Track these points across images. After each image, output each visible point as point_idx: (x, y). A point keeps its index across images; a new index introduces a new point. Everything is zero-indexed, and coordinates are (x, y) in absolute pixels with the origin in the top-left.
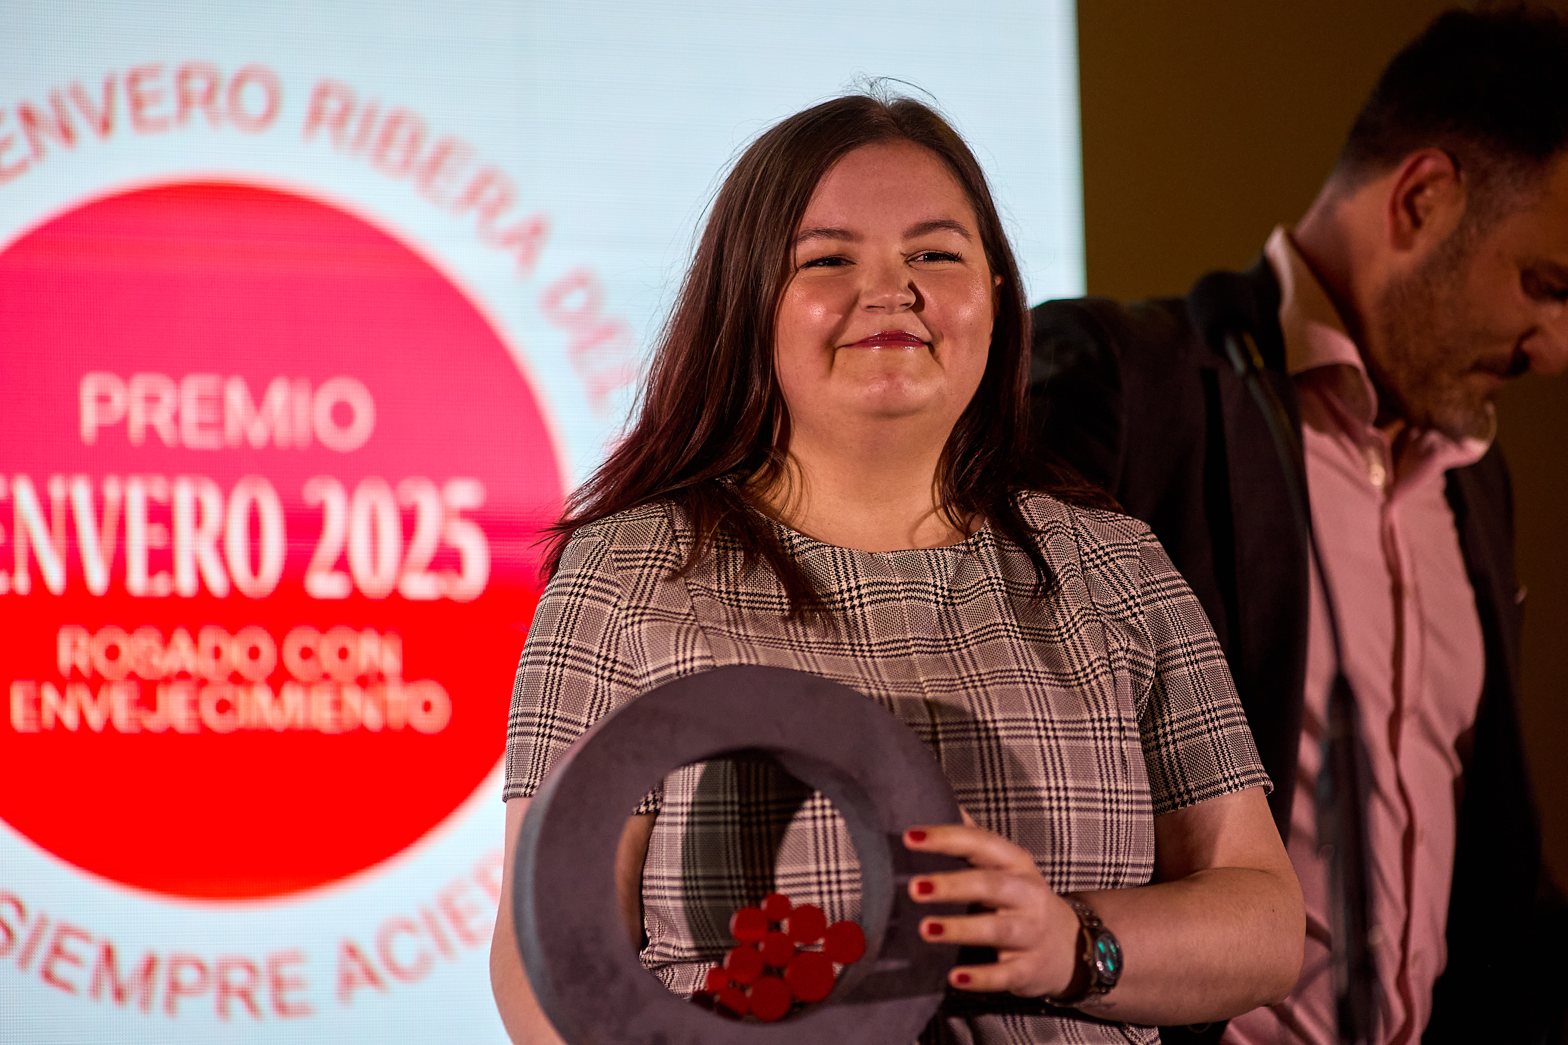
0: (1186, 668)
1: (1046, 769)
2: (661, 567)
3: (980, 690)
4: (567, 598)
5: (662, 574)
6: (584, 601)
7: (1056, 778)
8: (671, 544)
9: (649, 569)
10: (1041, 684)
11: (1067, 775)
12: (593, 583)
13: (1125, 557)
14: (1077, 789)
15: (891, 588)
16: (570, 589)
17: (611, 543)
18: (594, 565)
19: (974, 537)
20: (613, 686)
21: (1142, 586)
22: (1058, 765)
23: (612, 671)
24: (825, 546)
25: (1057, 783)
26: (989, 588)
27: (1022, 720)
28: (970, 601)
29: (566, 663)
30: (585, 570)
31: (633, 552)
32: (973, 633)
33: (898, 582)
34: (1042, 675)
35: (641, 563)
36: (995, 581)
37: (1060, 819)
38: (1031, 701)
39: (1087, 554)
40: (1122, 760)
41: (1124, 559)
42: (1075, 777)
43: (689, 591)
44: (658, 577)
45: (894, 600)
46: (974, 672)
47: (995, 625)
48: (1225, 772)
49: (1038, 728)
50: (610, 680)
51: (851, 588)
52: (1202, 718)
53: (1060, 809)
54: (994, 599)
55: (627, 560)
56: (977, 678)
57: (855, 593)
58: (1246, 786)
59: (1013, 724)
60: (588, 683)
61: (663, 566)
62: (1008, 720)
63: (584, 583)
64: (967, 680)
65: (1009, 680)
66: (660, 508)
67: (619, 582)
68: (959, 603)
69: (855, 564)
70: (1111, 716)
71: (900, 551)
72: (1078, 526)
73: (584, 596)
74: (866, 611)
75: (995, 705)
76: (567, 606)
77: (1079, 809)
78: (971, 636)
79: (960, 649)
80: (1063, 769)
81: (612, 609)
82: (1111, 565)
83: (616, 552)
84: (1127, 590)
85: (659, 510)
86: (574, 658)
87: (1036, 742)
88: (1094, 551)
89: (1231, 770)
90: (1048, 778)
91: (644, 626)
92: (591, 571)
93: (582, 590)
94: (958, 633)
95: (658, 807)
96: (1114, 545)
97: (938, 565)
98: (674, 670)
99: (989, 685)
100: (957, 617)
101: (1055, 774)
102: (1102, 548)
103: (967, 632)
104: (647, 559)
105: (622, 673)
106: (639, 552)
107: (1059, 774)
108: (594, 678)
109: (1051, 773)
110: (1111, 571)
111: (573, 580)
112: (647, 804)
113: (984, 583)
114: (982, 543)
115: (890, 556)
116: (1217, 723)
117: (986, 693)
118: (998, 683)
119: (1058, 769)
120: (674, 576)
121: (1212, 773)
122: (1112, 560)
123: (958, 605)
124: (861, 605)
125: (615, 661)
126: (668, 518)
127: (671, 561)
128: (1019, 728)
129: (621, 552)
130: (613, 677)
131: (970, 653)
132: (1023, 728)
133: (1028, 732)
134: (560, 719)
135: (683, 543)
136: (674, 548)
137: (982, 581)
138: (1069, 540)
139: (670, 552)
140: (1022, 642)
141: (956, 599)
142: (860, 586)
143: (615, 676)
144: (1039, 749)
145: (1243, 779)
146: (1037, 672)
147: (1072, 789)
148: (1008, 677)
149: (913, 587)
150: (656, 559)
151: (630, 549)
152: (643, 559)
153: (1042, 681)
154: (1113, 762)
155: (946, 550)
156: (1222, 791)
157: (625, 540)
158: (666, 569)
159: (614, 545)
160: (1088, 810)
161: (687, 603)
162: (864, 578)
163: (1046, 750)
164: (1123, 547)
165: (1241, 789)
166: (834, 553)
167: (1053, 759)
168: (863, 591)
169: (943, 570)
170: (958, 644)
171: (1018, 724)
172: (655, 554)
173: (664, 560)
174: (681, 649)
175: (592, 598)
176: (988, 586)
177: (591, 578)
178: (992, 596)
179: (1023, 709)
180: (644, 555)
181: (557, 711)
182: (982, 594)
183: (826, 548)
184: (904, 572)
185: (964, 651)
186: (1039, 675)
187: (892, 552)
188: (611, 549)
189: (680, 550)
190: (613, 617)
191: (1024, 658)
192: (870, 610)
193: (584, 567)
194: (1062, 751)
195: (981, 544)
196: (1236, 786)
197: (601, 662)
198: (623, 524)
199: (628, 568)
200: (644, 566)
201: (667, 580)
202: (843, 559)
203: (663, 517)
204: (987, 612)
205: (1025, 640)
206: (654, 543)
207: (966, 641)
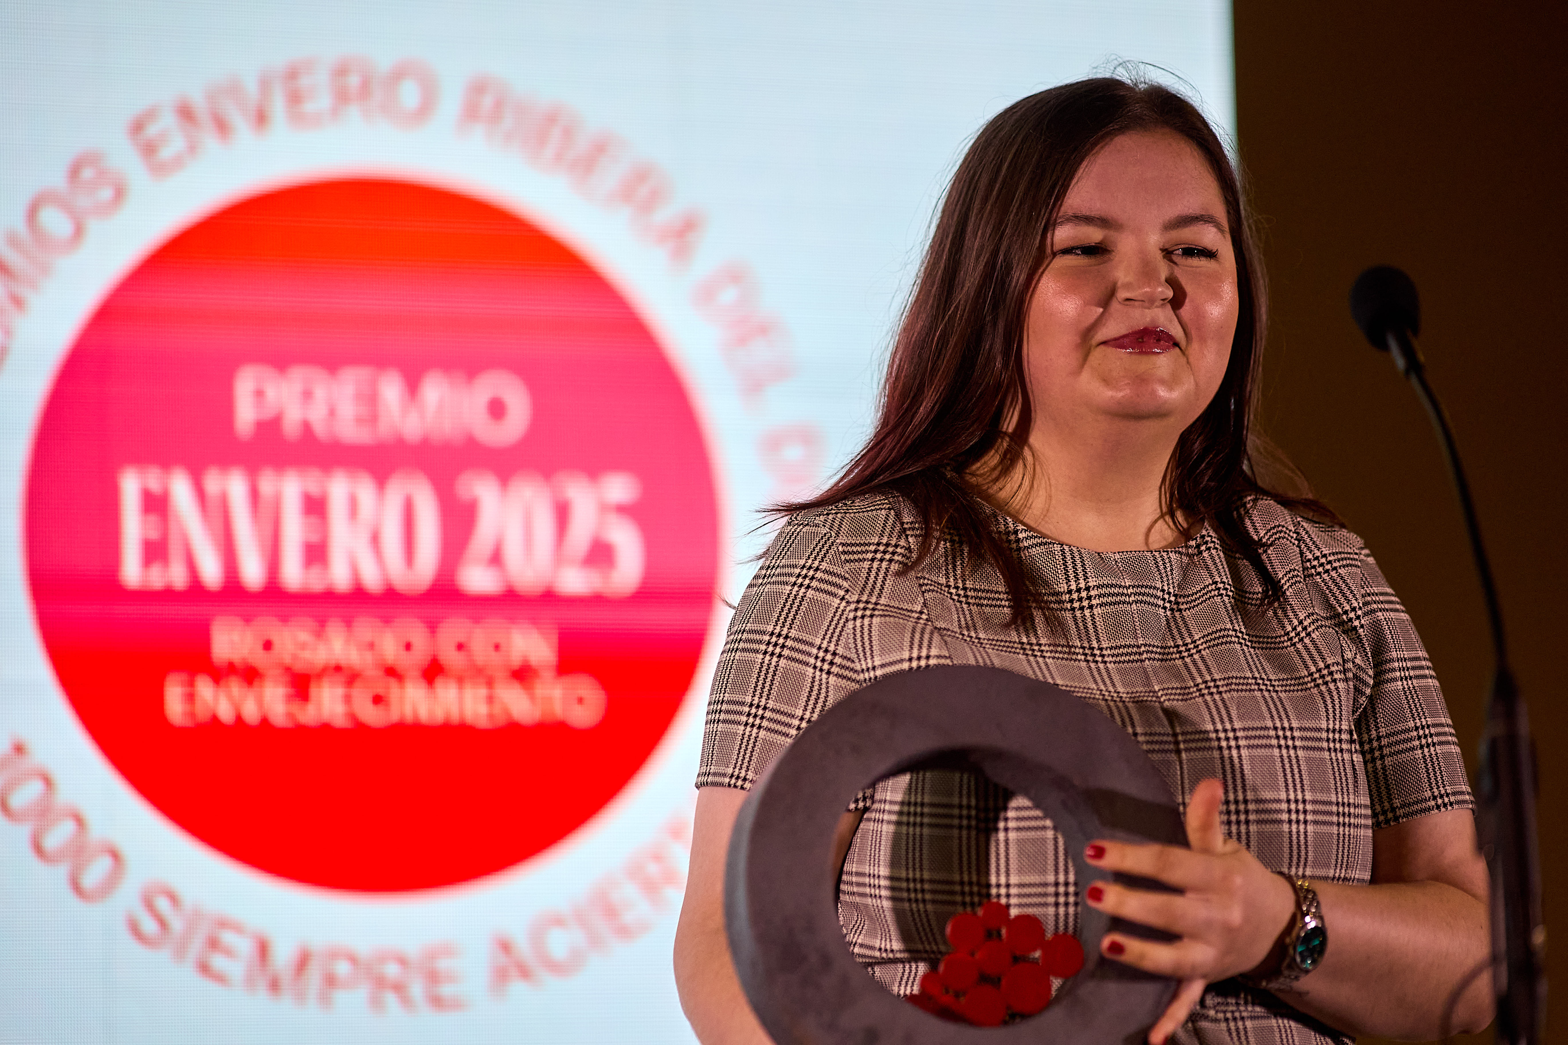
0: (1400, 683)
1: (1286, 781)
2: (890, 561)
3: (1217, 697)
4: (790, 588)
5: (892, 567)
6: (808, 593)
7: (1295, 790)
8: (899, 537)
9: (878, 563)
10: (1277, 692)
11: (1306, 787)
12: (819, 575)
13: (1347, 566)
14: (1314, 802)
15: (1121, 590)
16: (793, 579)
17: (837, 535)
18: (820, 557)
19: (1196, 539)
20: (832, 679)
21: (1363, 596)
22: (1297, 776)
23: (832, 663)
24: (1054, 544)
25: (1296, 796)
26: (1216, 592)
27: (1261, 728)
28: (1197, 606)
29: (783, 653)
30: (810, 561)
31: (860, 545)
32: (1203, 638)
33: (1127, 585)
34: (1277, 683)
35: (870, 556)
36: (1221, 586)
37: (1298, 832)
38: (1269, 709)
39: (1309, 560)
40: (1354, 773)
41: (1346, 569)
42: (1313, 790)
43: (921, 586)
44: (888, 571)
45: (1124, 603)
46: (1208, 678)
47: (1225, 630)
48: (1435, 790)
49: (1278, 737)
50: (829, 673)
51: (1081, 588)
52: (1415, 733)
53: (1298, 822)
54: (1221, 604)
55: (855, 553)
56: (1212, 684)
57: (1084, 594)
58: (1456, 806)
59: (1253, 733)
60: (803, 675)
61: (893, 560)
62: (1248, 729)
63: (809, 574)
64: (1203, 686)
65: (1244, 687)
66: (884, 500)
67: (847, 576)
68: (1186, 609)
69: (1084, 564)
70: (1343, 727)
71: (1127, 552)
72: (1301, 531)
73: (808, 587)
74: (1096, 613)
75: (1234, 713)
76: (789, 597)
77: (1316, 822)
78: (1202, 640)
79: (1192, 655)
80: (1302, 781)
81: (838, 601)
82: (1333, 574)
83: (843, 545)
84: (1348, 601)
85: (883, 502)
86: (792, 649)
87: (1276, 752)
88: (1317, 558)
89: (1441, 789)
90: (1287, 790)
91: (876, 620)
92: (816, 563)
93: (807, 582)
94: (1187, 639)
95: (868, 805)
96: (1337, 553)
97: (1165, 568)
98: (905, 666)
99: (1226, 691)
100: (1185, 623)
101: (1295, 786)
102: (1325, 556)
103: (1196, 637)
104: (876, 552)
105: (842, 667)
106: (866, 545)
107: (1298, 786)
108: (811, 670)
109: (1291, 786)
110: (1334, 581)
111: (797, 571)
112: (857, 801)
113: (1210, 588)
114: (1204, 546)
115: (1117, 556)
116: (1430, 740)
117: (1223, 700)
118: (1234, 690)
119: (1298, 781)
120: (905, 569)
121: (1420, 790)
122: (1335, 569)
123: (1185, 611)
124: (1091, 607)
125: (834, 654)
126: (894, 510)
127: (901, 554)
128: (1260, 737)
129: (849, 545)
130: (832, 670)
131: (1202, 657)
132: (1263, 737)
133: (1268, 742)
134: (773, 710)
135: (912, 536)
136: (903, 540)
137: (1208, 586)
138: (1291, 545)
139: (899, 545)
140: (1252, 650)
141: (1182, 604)
142: (1090, 587)
143: (835, 669)
144: (1279, 760)
145: (1452, 799)
146: (1271, 680)
147: (1310, 801)
148: (1243, 684)
149: (1143, 590)
150: (885, 552)
151: (858, 542)
152: (871, 551)
153: (1277, 688)
154: (1346, 775)
155: (1171, 552)
156: (1429, 809)
157: (851, 533)
158: (896, 562)
159: (841, 537)
160: (1324, 823)
161: (919, 599)
162: (1094, 579)
163: (1286, 761)
164: (1346, 556)
165: (1449, 808)
166: (1063, 551)
167: (1292, 771)
168: (1092, 593)
169: (1169, 573)
170: (1189, 650)
171: (1258, 733)
172: (884, 547)
173: (893, 553)
174: (916, 646)
175: (817, 589)
176: (1215, 590)
177: (817, 569)
178: (1219, 600)
179: (1262, 717)
180: (872, 548)
181: (770, 701)
182: (1209, 599)
183: (1055, 545)
184: (1134, 575)
185: (1196, 657)
186: (1273, 683)
187: (1119, 552)
188: (837, 541)
189: (909, 543)
190: (839, 610)
191: (1256, 667)
192: (1100, 612)
193: (809, 558)
194: (1301, 762)
195: (1203, 548)
196: (1445, 805)
197: (821, 654)
198: (848, 515)
199: (856, 561)
200: (873, 560)
201: (898, 574)
202: (1073, 558)
203: (889, 509)
204: (1215, 618)
205: (1254, 648)
206: (882, 536)
207: (1197, 646)
